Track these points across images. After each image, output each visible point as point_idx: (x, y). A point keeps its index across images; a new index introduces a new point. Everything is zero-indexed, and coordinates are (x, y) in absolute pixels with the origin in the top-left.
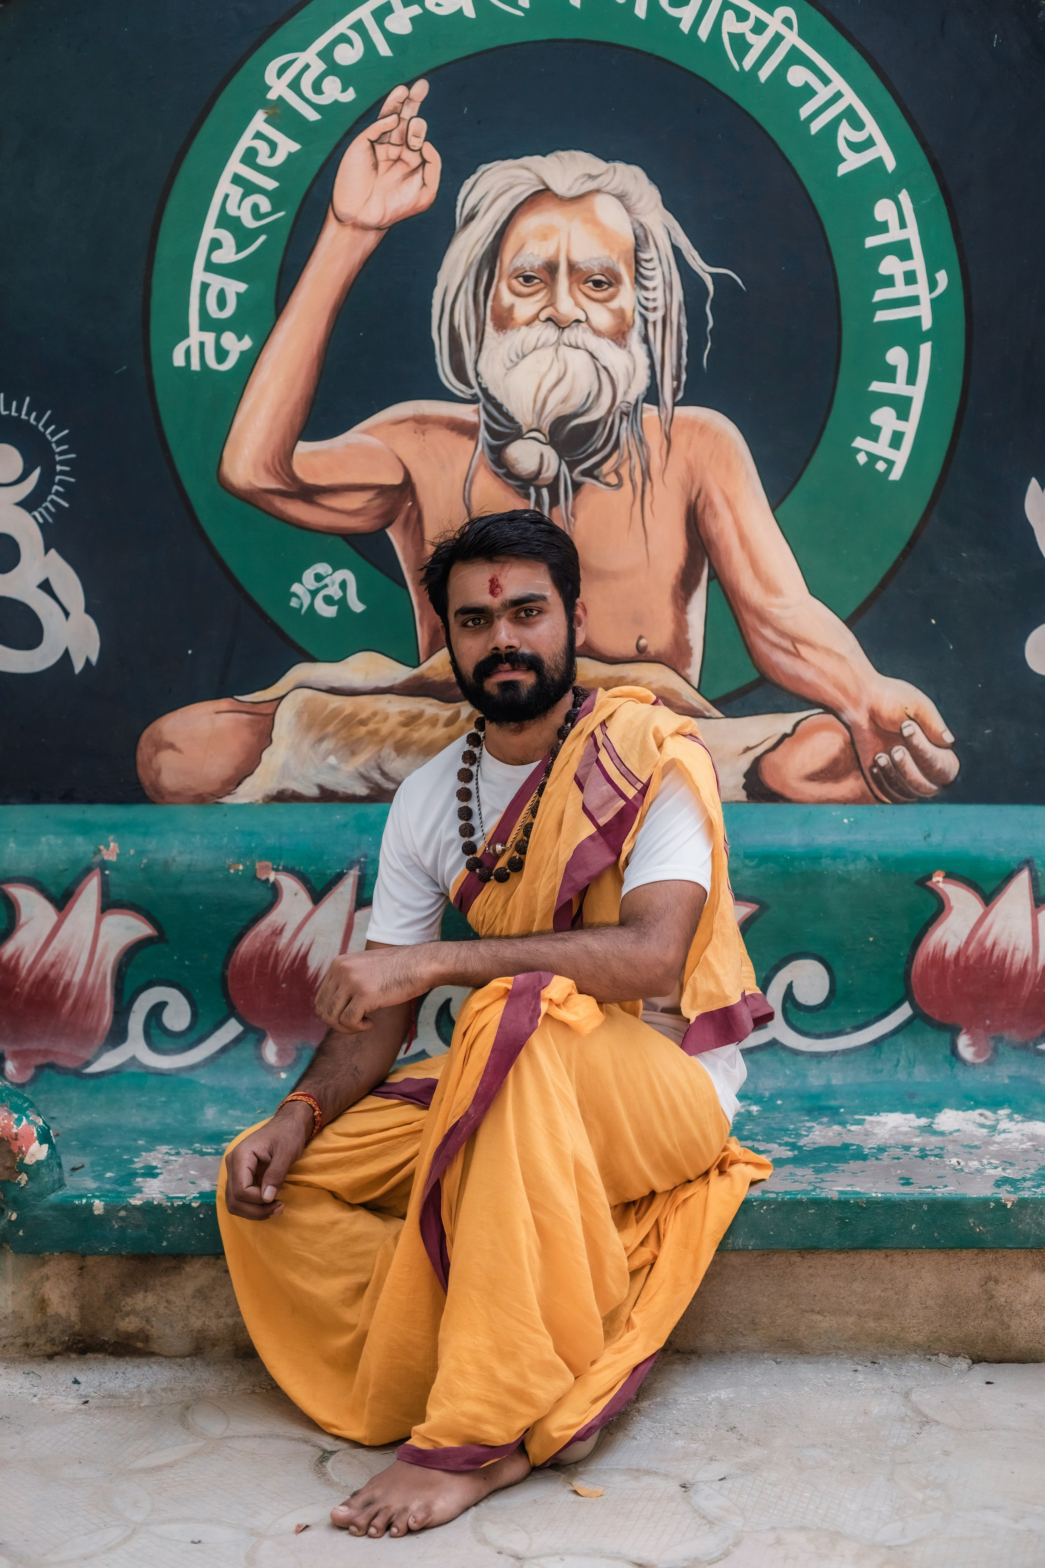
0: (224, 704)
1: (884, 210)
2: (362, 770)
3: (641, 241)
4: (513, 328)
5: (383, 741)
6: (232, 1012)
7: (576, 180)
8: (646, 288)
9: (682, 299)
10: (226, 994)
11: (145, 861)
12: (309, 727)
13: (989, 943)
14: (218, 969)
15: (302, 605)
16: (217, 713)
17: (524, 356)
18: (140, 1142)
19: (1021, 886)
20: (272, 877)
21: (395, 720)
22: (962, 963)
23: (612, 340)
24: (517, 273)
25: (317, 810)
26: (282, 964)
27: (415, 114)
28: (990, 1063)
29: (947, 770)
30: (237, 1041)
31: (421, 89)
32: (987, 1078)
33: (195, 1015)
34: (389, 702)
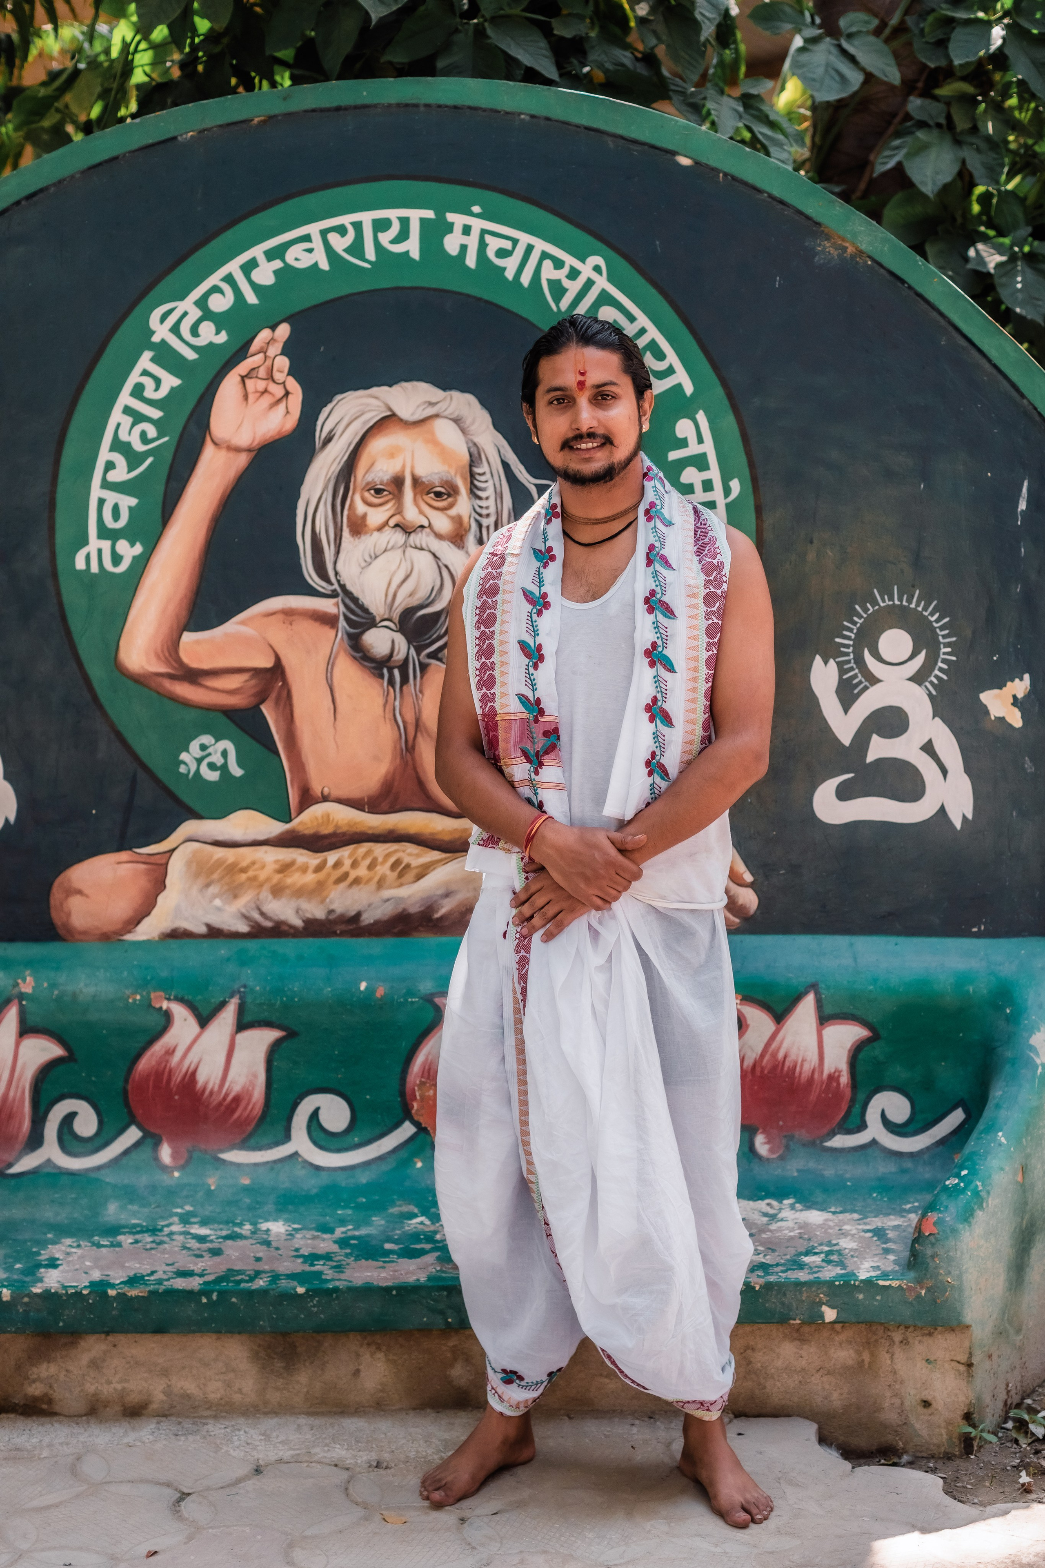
0: (124, 856)
1: (684, 428)
2: (244, 911)
3: (475, 458)
4: (366, 533)
5: (261, 885)
6: (132, 1120)
7: (418, 406)
8: (480, 498)
9: (511, 506)
10: (127, 1104)
11: (56, 992)
12: (197, 875)
13: (781, 1055)
14: (121, 1084)
15: (189, 771)
16: (119, 863)
17: (376, 557)
18: (50, 1236)
19: (807, 1007)
20: (165, 1005)
21: (270, 868)
22: (758, 1073)
23: (452, 542)
24: (369, 487)
25: (205, 945)
26: (174, 1079)
27: (279, 352)
28: (782, 1158)
29: (748, 906)
30: (137, 1145)
31: (284, 330)
32: (779, 1171)
33: (101, 1123)
34: (266, 852)
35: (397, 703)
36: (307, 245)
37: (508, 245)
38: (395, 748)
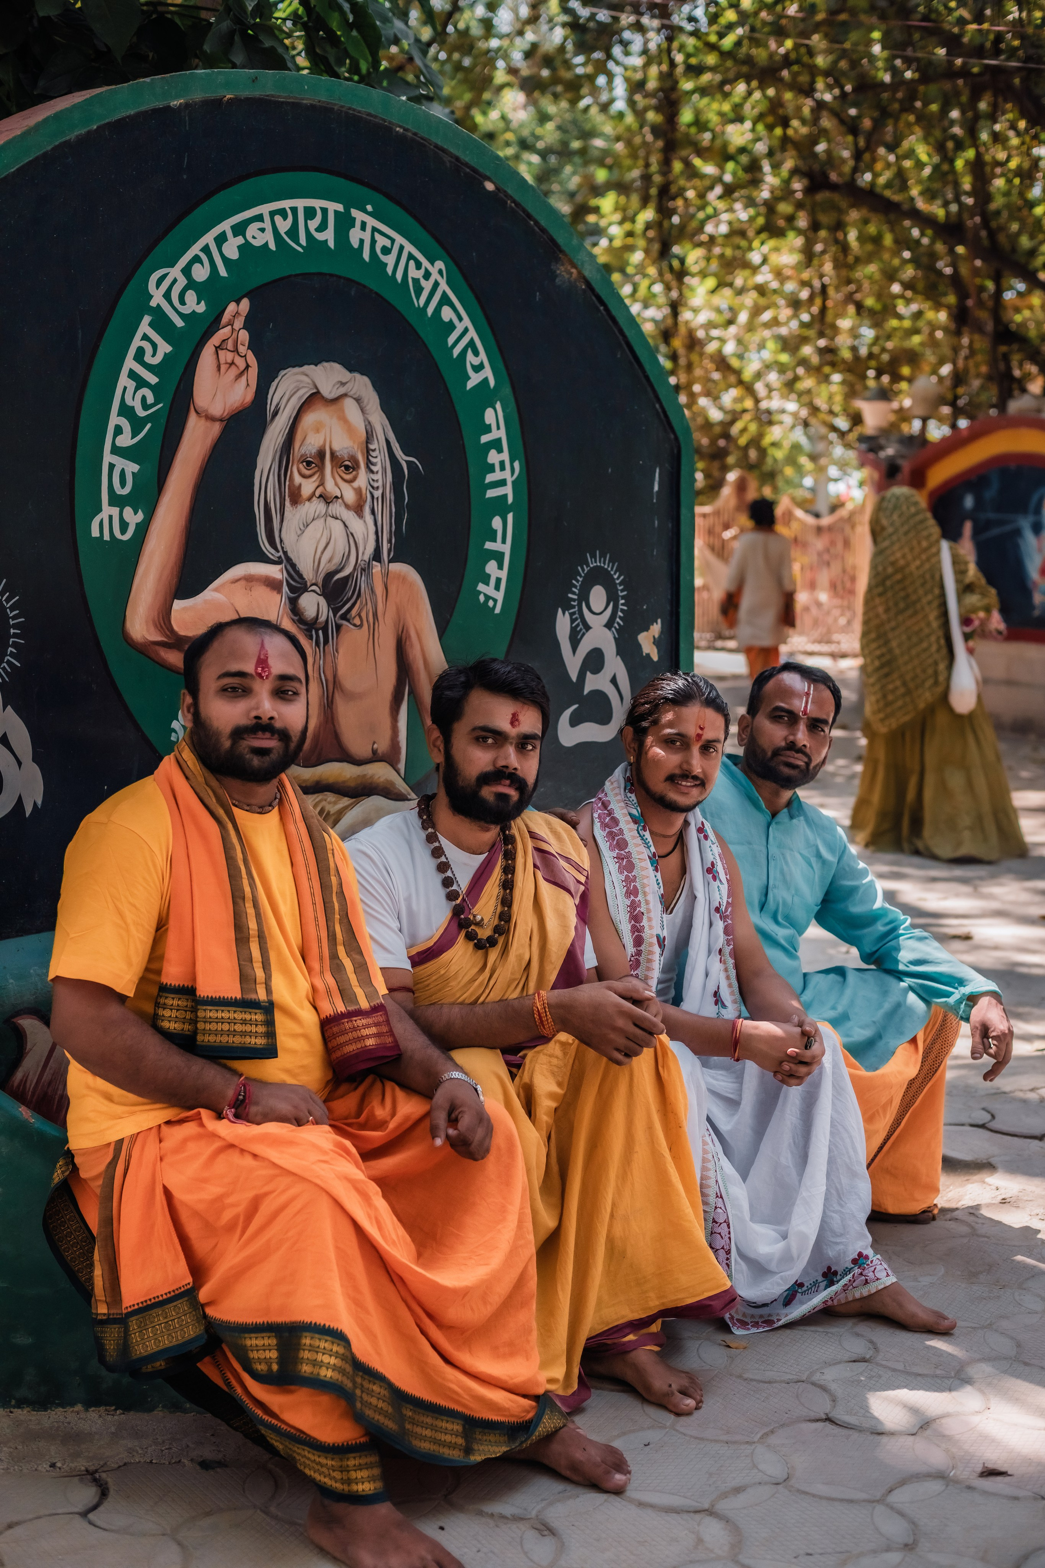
1: (489, 416)
3: (369, 435)
4: (301, 503)
7: (334, 385)
8: (373, 472)
9: (391, 480)
15: (178, 739)
17: (308, 525)
23: (355, 512)
24: (303, 459)
27: (242, 326)
31: (245, 305)
35: (322, 662)
36: (259, 225)
37: (388, 243)
38: (320, 705)
